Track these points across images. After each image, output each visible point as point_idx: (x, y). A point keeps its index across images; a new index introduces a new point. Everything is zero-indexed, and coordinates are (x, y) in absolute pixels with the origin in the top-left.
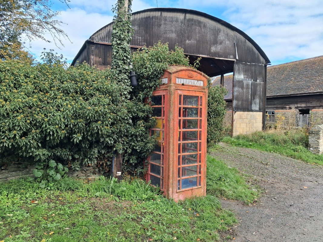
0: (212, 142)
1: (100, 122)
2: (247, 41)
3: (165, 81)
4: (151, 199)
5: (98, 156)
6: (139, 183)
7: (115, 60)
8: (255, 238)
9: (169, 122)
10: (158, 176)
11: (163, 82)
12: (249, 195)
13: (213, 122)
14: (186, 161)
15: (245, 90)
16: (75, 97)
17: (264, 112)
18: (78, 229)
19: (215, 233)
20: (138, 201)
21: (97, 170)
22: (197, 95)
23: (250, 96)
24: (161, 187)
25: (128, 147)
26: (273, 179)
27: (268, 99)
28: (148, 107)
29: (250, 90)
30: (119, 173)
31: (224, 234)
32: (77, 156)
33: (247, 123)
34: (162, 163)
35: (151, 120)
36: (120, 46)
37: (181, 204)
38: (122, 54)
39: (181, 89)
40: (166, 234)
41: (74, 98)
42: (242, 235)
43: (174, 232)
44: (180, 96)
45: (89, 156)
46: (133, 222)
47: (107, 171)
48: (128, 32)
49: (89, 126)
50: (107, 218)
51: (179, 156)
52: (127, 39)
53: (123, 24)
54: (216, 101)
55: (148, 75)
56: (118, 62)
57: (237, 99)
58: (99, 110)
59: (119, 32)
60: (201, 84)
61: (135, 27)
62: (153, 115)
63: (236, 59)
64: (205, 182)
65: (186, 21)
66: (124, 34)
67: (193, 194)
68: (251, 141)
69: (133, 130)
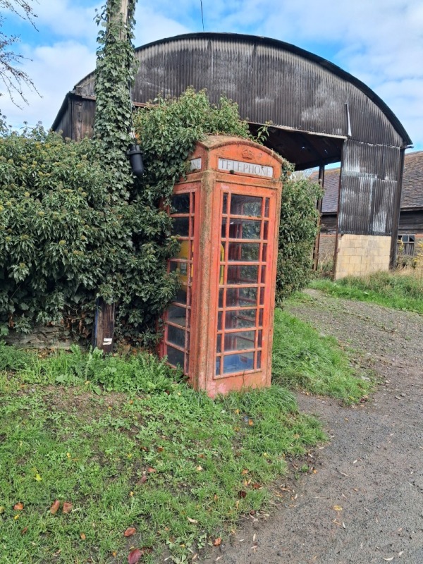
0: (289, 287)
1: (63, 242)
2: (370, 101)
3: (196, 164)
4: (164, 390)
5: (65, 306)
6: (144, 361)
7: (101, 121)
8: (356, 471)
9: (202, 247)
10: (181, 349)
11: (193, 167)
12: (354, 387)
13: (293, 250)
14: (238, 321)
15: (361, 195)
16: (15, 191)
17: (395, 238)
18: (10, 446)
19: (280, 460)
20: (137, 394)
21: (67, 333)
22: (260, 194)
23: (370, 205)
24: (185, 368)
25: (125, 292)
26: (401, 359)
27: (402, 213)
28: (164, 216)
29: (371, 195)
30: (109, 341)
31: (297, 462)
32: (24, 307)
33: (362, 256)
34: (187, 324)
35: (169, 241)
36: (109, 94)
37: (222, 401)
38: (114, 109)
39: (226, 181)
40: (184, 460)
41: (14, 193)
42: (332, 466)
43: (199, 455)
44: (226, 195)
45: (47, 307)
46: (121, 434)
47: (85, 337)
48: (128, 66)
49: (43, 248)
50: (70, 425)
51: (219, 312)
52: (125, 80)
53: (117, 48)
54: (301, 209)
55: (163, 152)
56: (105, 126)
57: (346, 211)
58: (60, 218)
59: (109, 65)
60: (268, 172)
61: (159, 70)
62: (173, 234)
63: (348, 136)
64: (270, 361)
65: (256, 61)
66: (118, 68)
67: (245, 382)
68: (368, 288)
69: (133, 261)
